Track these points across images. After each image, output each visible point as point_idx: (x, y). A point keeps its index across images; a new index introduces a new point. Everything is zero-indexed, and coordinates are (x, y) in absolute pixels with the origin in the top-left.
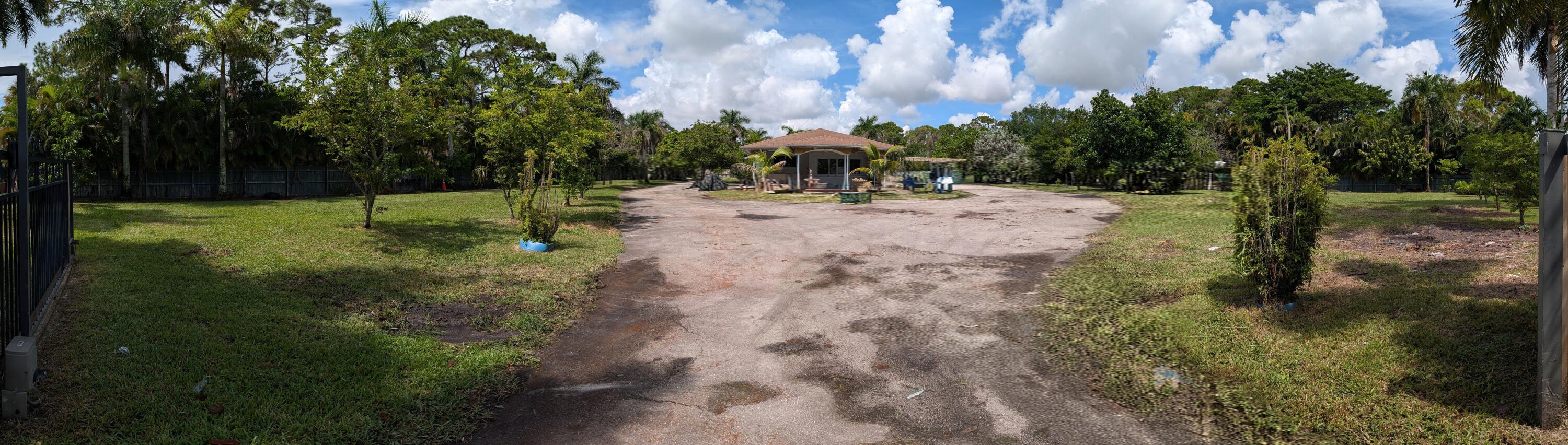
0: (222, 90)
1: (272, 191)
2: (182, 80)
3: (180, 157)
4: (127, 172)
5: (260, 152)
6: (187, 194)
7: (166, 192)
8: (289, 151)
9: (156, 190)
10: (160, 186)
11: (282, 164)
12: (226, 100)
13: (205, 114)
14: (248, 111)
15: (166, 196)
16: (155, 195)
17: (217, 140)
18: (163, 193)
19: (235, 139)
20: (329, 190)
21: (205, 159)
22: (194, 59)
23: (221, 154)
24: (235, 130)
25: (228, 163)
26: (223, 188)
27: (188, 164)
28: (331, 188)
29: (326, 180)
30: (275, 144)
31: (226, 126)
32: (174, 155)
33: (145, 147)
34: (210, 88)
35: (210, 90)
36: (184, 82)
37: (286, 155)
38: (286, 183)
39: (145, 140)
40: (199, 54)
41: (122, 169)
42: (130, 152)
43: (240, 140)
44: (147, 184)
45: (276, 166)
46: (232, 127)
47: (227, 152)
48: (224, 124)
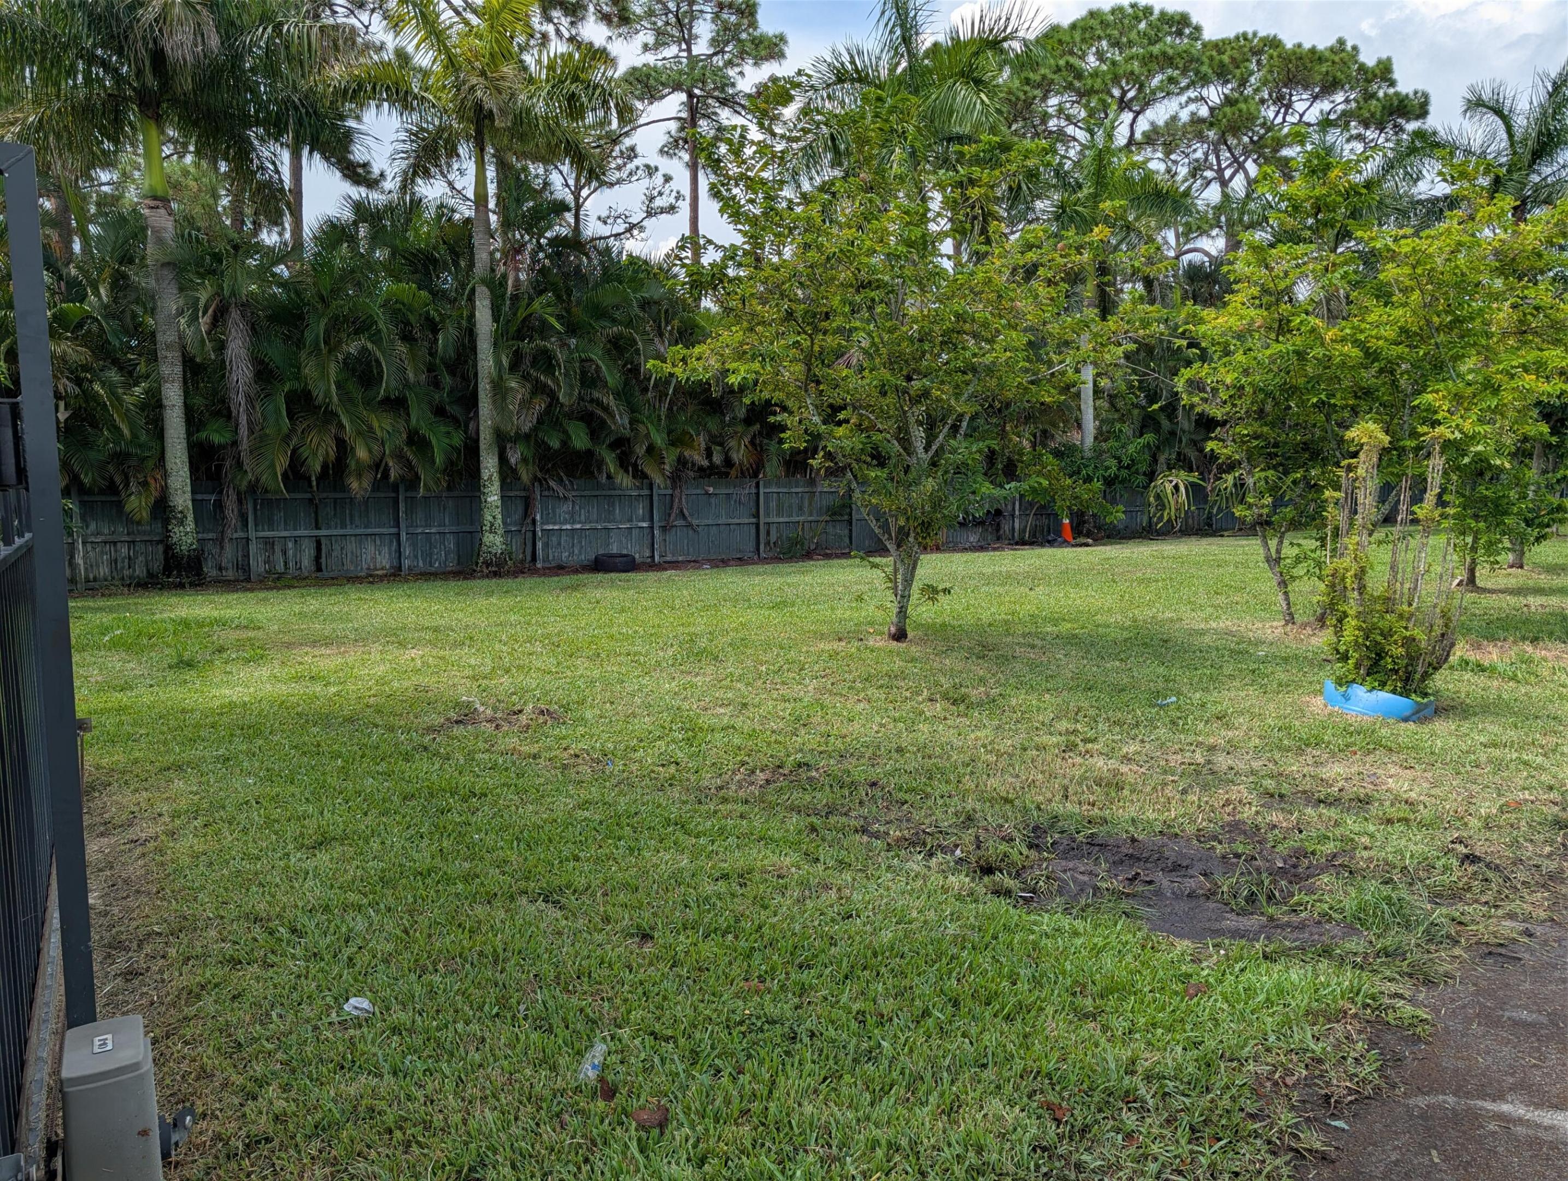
0: (482, 257)
1: (614, 549)
2: (347, 215)
3: (362, 453)
4: (182, 498)
5: (580, 440)
6: (384, 560)
7: (318, 558)
8: (659, 439)
9: (284, 553)
10: (296, 540)
11: (640, 475)
12: (496, 286)
13: (433, 327)
14: (559, 318)
15: (319, 569)
16: (280, 567)
17: (471, 402)
18: (307, 561)
19: (525, 404)
20: (768, 543)
21: (439, 459)
22: (389, 149)
23: (482, 446)
24: (526, 377)
25: (507, 473)
26: (494, 541)
27: (386, 475)
28: (773, 538)
29: (757, 515)
30: (620, 421)
31: (498, 363)
32: (341, 445)
33: (243, 420)
34: (443, 248)
35: (442, 253)
36: (355, 223)
37: (651, 449)
38: (652, 528)
39: (241, 398)
40: (403, 136)
41: (165, 490)
42: (189, 434)
43: (540, 405)
44: (252, 534)
45: (625, 480)
46: (514, 367)
47: (502, 440)
48: (486, 360)
